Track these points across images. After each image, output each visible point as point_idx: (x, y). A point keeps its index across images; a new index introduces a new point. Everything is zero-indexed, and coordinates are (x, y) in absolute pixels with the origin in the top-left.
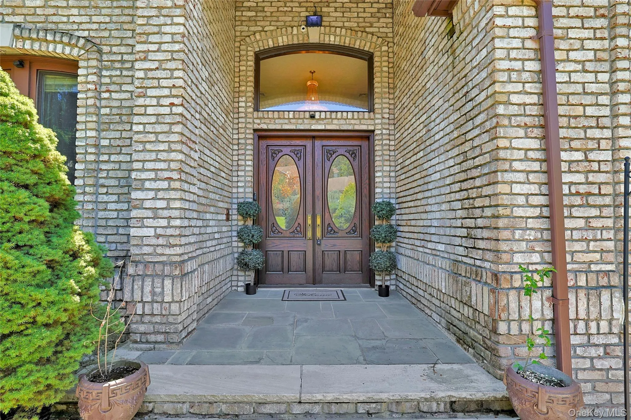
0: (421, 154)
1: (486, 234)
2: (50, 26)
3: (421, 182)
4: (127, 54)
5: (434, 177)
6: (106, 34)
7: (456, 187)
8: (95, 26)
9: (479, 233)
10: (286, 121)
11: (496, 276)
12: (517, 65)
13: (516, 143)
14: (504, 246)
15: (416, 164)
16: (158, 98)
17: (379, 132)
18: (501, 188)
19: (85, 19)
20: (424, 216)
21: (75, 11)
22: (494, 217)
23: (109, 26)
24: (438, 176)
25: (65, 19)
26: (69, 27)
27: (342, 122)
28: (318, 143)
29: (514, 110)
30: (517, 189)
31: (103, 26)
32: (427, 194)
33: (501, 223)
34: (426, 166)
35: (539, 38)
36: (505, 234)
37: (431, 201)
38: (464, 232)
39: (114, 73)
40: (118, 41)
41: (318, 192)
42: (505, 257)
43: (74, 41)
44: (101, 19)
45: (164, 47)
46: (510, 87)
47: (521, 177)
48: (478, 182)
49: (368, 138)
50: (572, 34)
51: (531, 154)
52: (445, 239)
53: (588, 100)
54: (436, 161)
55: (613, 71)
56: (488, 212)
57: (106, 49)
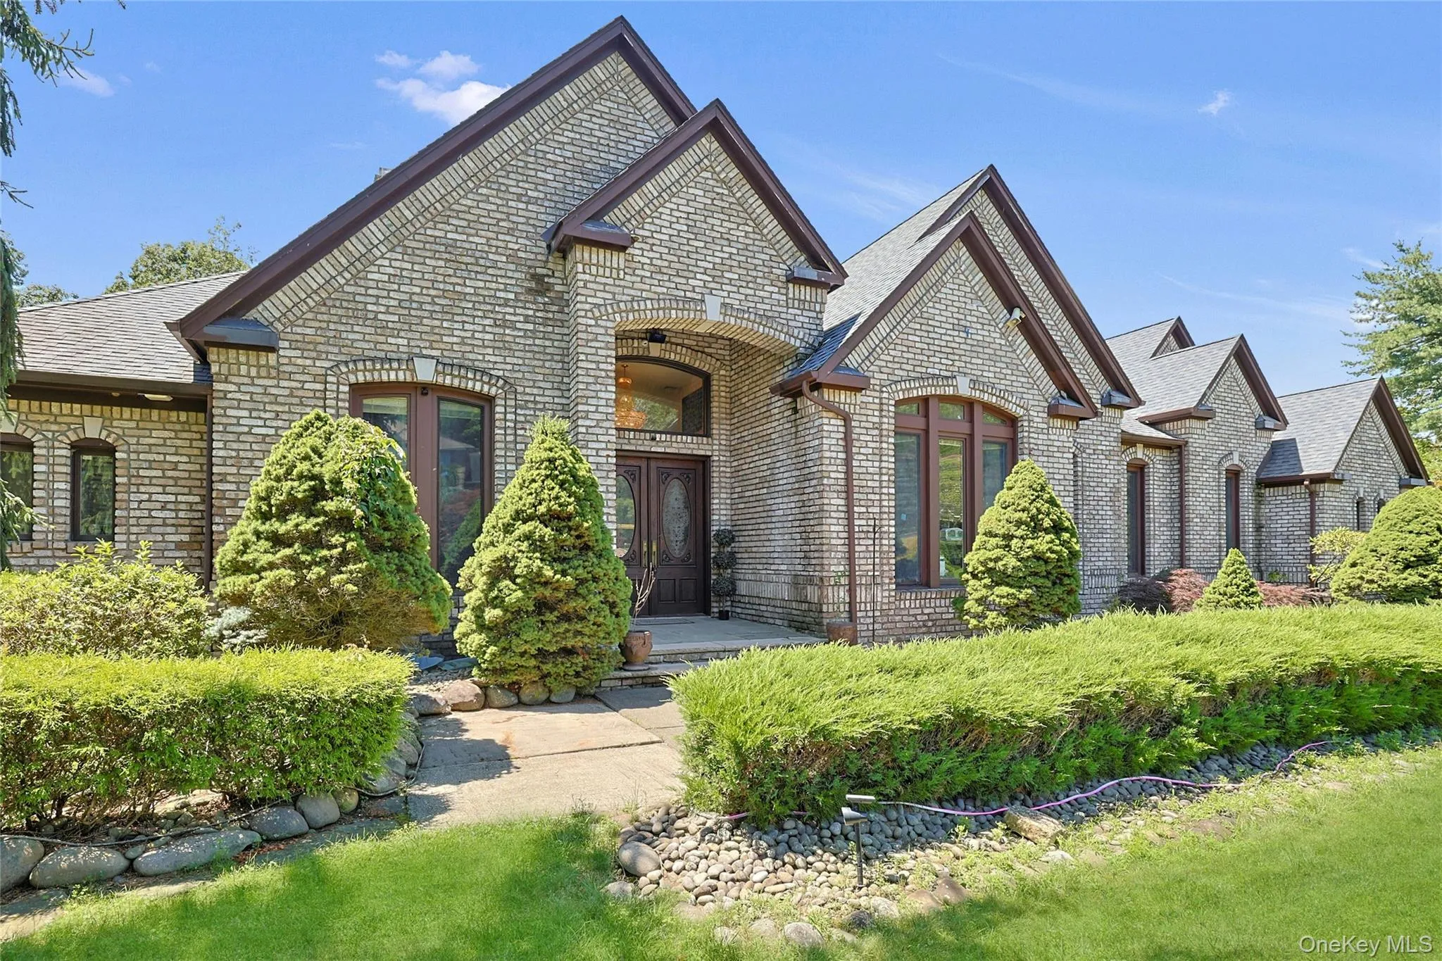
0: (765, 491)
1: (816, 555)
2: (467, 363)
3: (764, 514)
4: (539, 395)
5: (777, 513)
6: (520, 375)
7: (797, 523)
8: (509, 367)
9: (812, 555)
10: (626, 441)
11: (821, 579)
12: (834, 455)
13: (833, 502)
14: (826, 562)
15: (758, 498)
16: (598, 450)
17: (717, 458)
18: (825, 528)
19: (499, 359)
20: (767, 544)
21: (490, 351)
22: (821, 544)
23: (522, 368)
24: (781, 512)
25: (480, 357)
26: (485, 365)
27: (681, 445)
28: (653, 464)
29: (832, 482)
30: (833, 528)
31: (517, 368)
32: (770, 526)
33: (825, 548)
34: (769, 502)
35: (845, 439)
36: (827, 555)
37: (776, 531)
38: (802, 555)
39: (528, 412)
40: (531, 383)
41: (654, 517)
42: (826, 568)
43: (493, 381)
44: (515, 361)
45: (601, 409)
46: (830, 468)
47: (835, 521)
48: (812, 523)
49: (704, 462)
50: (862, 438)
51: (840, 508)
52: (786, 561)
53: (869, 477)
54: (780, 500)
55: (881, 461)
56: (818, 542)
57: (520, 389)
